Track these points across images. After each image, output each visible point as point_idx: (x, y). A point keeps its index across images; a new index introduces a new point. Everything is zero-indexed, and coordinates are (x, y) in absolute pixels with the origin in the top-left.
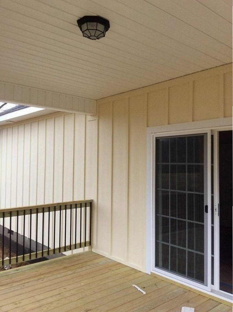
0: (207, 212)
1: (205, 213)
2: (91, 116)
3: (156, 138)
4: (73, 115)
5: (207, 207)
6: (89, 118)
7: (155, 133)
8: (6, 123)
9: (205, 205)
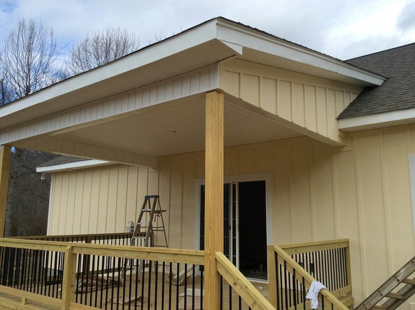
0: (230, 229)
1: (229, 230)
2: (153, 168)
3: (201, 186)
4: (137, 167)
5: (230, 226)
6: (151, 170)
7: (200, 182)
8: (65, 170)
9: (229, 225)
